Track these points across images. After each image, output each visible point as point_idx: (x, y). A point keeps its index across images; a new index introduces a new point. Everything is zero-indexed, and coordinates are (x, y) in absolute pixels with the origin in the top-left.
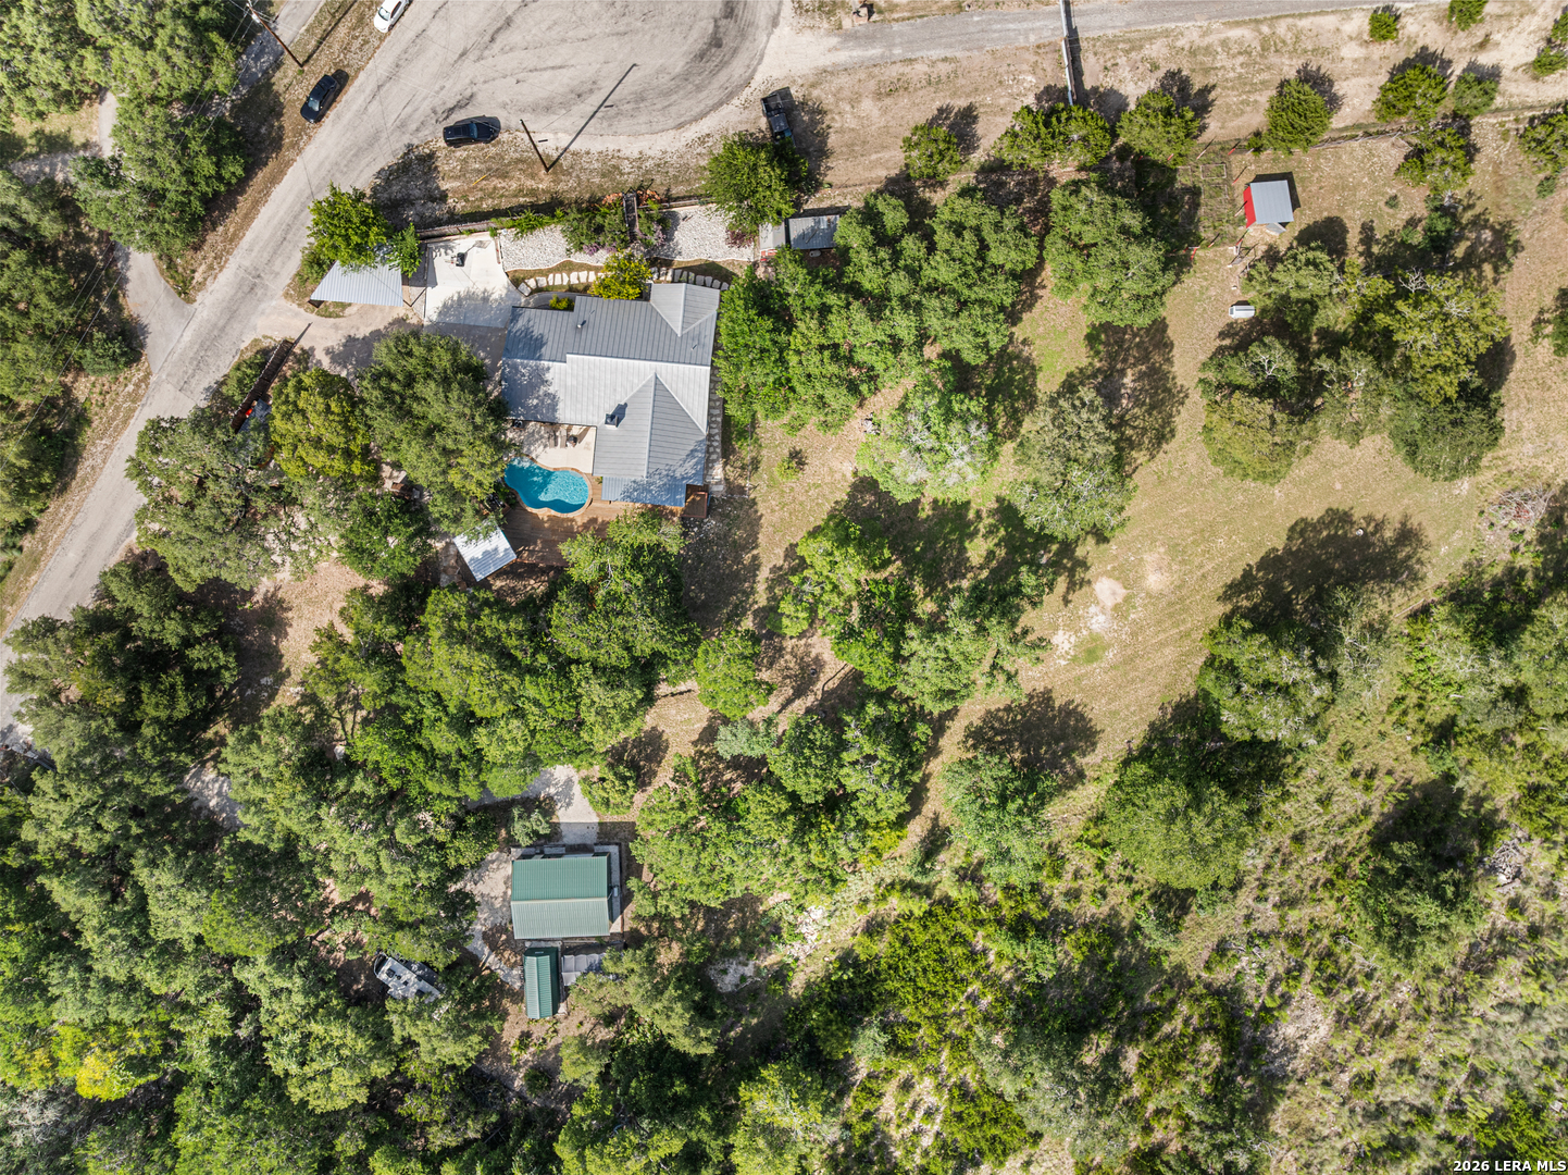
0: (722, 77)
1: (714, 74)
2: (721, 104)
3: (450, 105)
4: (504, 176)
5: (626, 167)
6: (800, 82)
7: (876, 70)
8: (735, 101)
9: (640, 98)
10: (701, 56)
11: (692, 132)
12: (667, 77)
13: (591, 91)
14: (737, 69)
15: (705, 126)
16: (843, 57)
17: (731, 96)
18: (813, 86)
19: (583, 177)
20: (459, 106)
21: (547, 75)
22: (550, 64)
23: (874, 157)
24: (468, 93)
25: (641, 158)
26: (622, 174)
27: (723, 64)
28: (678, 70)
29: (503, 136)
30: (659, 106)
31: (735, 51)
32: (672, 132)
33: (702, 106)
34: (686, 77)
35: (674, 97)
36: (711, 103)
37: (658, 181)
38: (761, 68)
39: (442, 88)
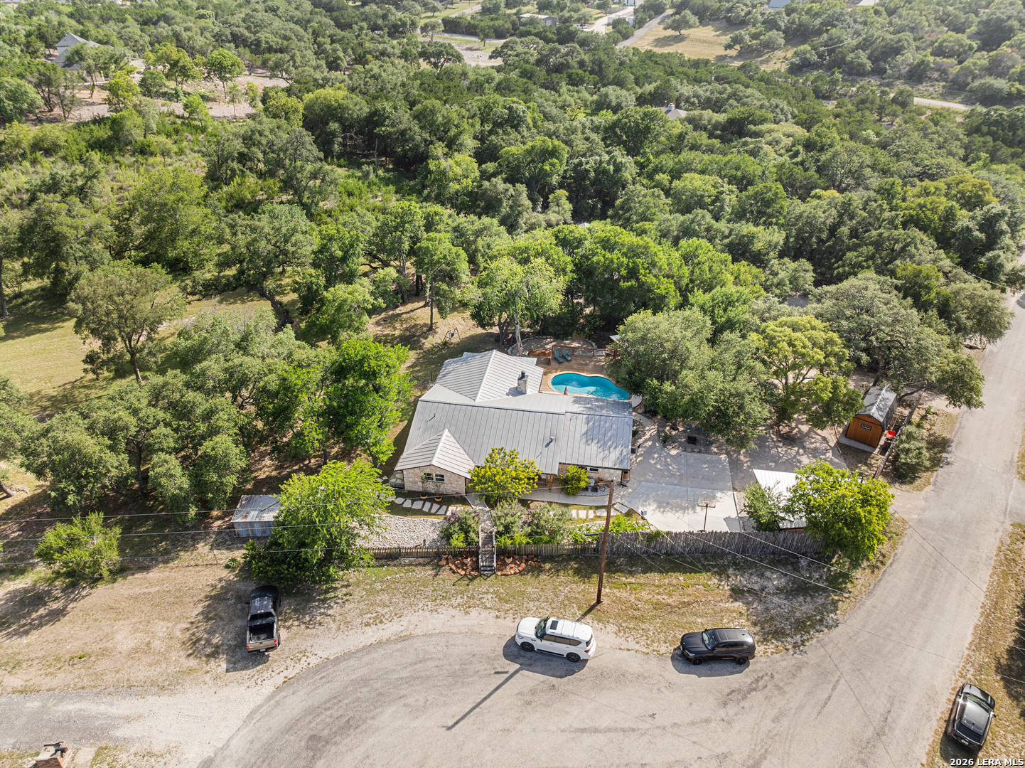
0: (324, 692)
1: (336, 698)
2: (338, 660)
3: (757, 696)
4: (658, 606)
5: (489, 600)
6: (207, 678)
7: (86, 682)
8: (314, 661)
9: (459, 676)
10: (348, 726)
11: (390, 629)
12: (411, 700)
13: (533, 692)
14: (296, 703)
15: (371, 635)
16: (122, 707)
17: (319, 668)
18: (191, 671)
19: (550, 594)
20: (744, 693)
21: (605, 721)
22: (601, 739)
23: (153, 590)
24: (732, 709)
25: (466, 608)
26: (495, 593)
27: (313, 711)
28: (390, 710)
29: (668, 649)
30: (431, 664)
31: (289, 728)
32: (418, 632)
33: (366, 659)
34: (381, 699)
35: (404, 674)
36: (352, 662)
37: (449, 583)
38: (259, 700)
39: (776, 720)
